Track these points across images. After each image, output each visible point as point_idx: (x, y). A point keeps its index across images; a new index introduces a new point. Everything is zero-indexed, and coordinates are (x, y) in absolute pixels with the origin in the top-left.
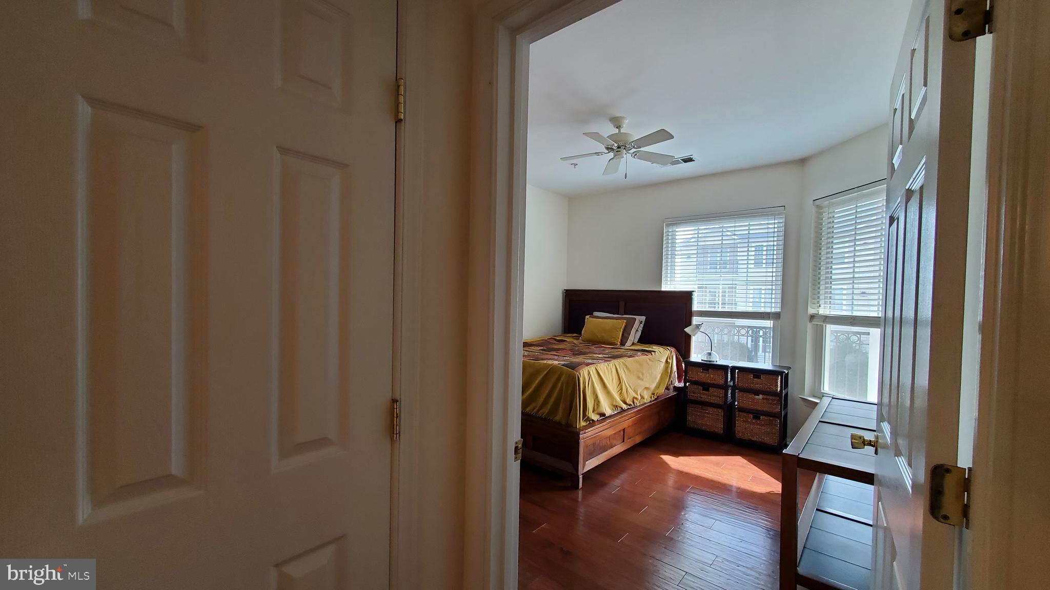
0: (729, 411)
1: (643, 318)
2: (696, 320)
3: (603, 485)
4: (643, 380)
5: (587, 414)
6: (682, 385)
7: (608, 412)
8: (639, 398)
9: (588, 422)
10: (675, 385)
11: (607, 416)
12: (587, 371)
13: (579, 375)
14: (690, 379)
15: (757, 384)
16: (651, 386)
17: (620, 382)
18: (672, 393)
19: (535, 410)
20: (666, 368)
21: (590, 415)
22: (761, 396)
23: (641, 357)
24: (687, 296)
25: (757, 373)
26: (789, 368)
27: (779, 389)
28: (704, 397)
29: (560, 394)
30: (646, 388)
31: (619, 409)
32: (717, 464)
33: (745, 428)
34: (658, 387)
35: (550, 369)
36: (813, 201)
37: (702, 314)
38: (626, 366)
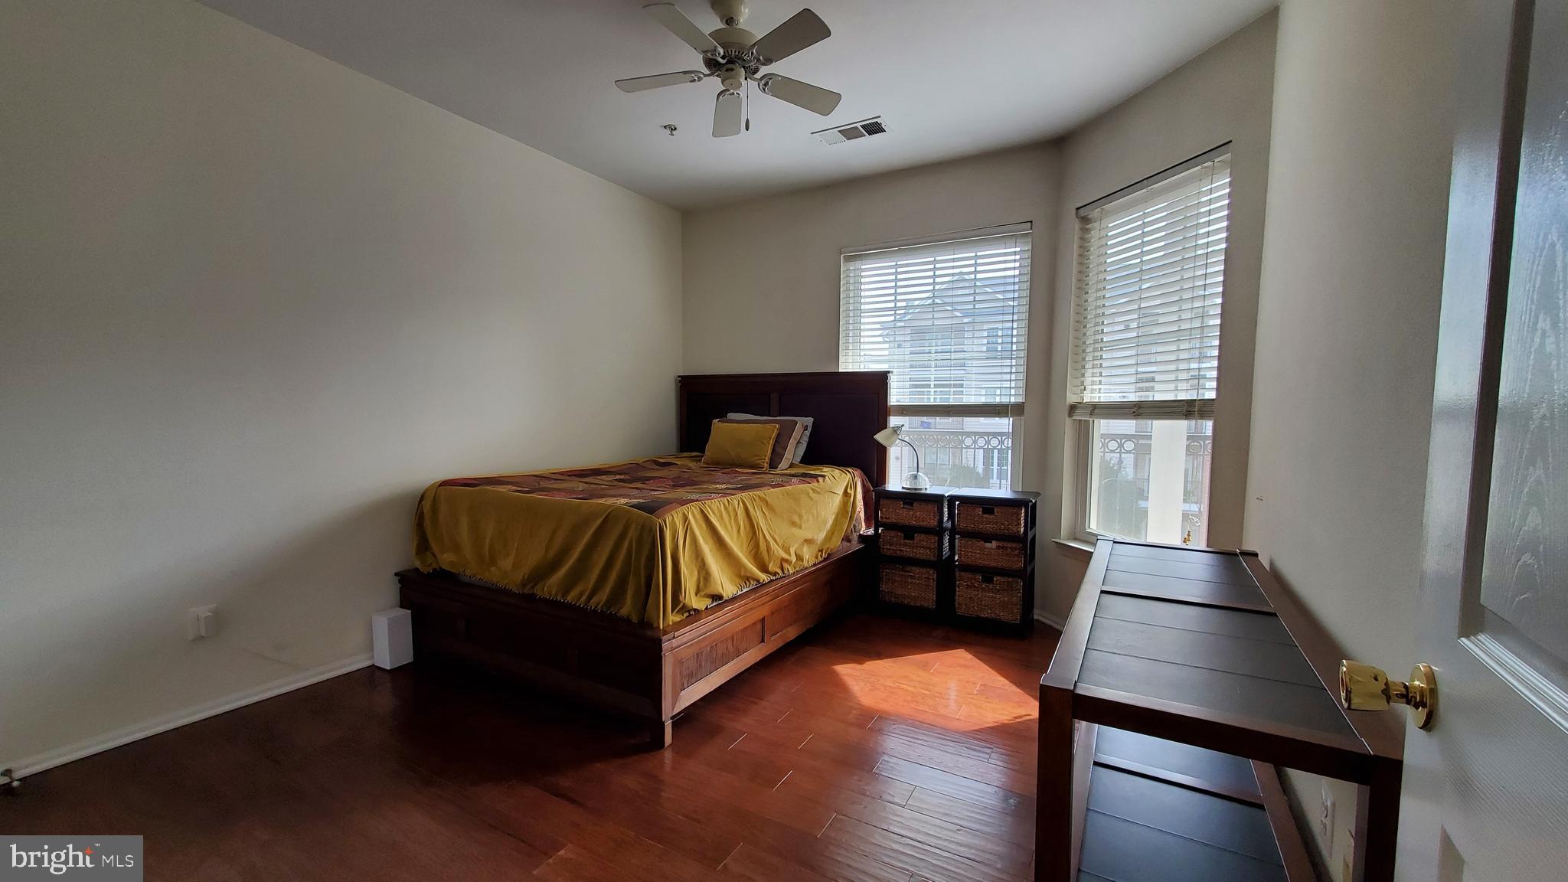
0: (946, 572)
1: (809, 421)
2: (894, 421)
3: (715, 731)
4: (800, 527)
5: (681, 598)
6: (871, 532)
7: (728, 588)
8: (794, 559)
9: (687, 614)
10: (861, 532)
11: (725, 598)
12: (680, 514)
13: (664, 525)
14: (884, 520)
15: (988, 523)
16: (816, 538)
17: (755, 533)
18: (856, 546)
19: (584, 598)
20: (844, 504)
21: (687, 601)
22: (994, 544)
23: (797, 487)
24: (879, 381)
25: (989, 505)
26: (1038, 494)
27: (1022, 530)
28: (907, 549)
29: (627, 563)
30: (808, 542)
31: (752, 582)
32: (925, 667)
33: (972, 598)
34: (829, 537)
35: (609, 514)
36: (1075, 210)
37: (905, 410)
38: (767, 502)
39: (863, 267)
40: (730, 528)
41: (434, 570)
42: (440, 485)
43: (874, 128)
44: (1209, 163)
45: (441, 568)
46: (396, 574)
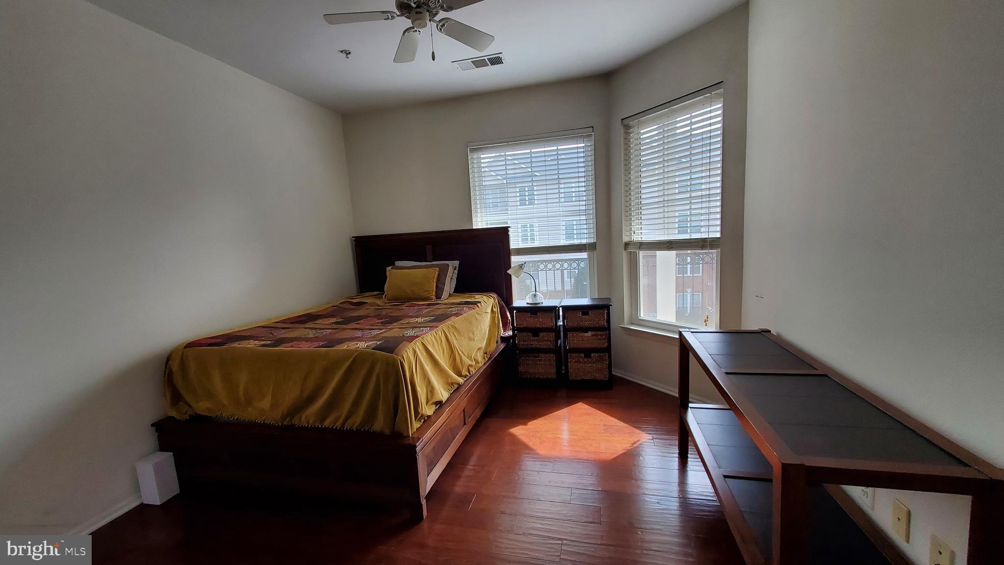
0: (561, 356)
1: (457, 263)
2: (515, 260)
4: (474, 341)
5: (420, 410)
6: (510, 334)
7: (443, 394)
8: (474, 363)
9: (422, 421)
10: (503, 336)
11: (443, 401)
12: (411, 349)
13: (402, 360)
14: (519, 326)
15: (586, 322)
16: (482, 345)
17: (452, 351)
18: (501, 346)
19: (340, 422)
20: (493, 318)
21: (423, 411)
22: (590, 334)
23: (467, 312)
24: (503, 232)
25: (584, 309)
26: (609, 299)
27: (606, 323)
28: (535, 343)
29: (377, 392)
30: (479, 349)
31: (455, 386)
33: (578, 369)
34: (488, 343)
35: (357, 356)
36: (620, 120)
37: (521, 252)
38: (456, 328)
39: (482, 156)
40: (438, 351)
41: (190, 416)
42: (186, 347)
43: (496, 61)
44: (709, 95)
45: (196, 414)
46: (153, 425)
